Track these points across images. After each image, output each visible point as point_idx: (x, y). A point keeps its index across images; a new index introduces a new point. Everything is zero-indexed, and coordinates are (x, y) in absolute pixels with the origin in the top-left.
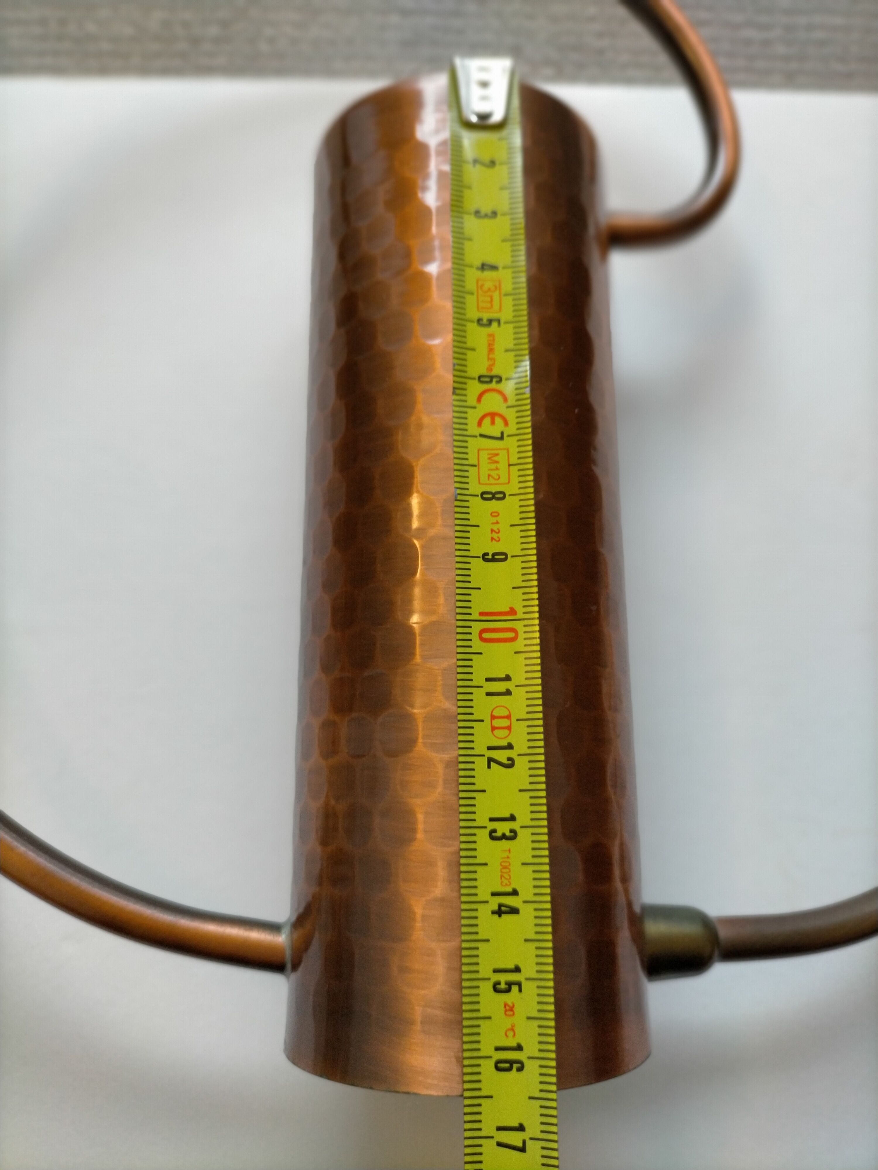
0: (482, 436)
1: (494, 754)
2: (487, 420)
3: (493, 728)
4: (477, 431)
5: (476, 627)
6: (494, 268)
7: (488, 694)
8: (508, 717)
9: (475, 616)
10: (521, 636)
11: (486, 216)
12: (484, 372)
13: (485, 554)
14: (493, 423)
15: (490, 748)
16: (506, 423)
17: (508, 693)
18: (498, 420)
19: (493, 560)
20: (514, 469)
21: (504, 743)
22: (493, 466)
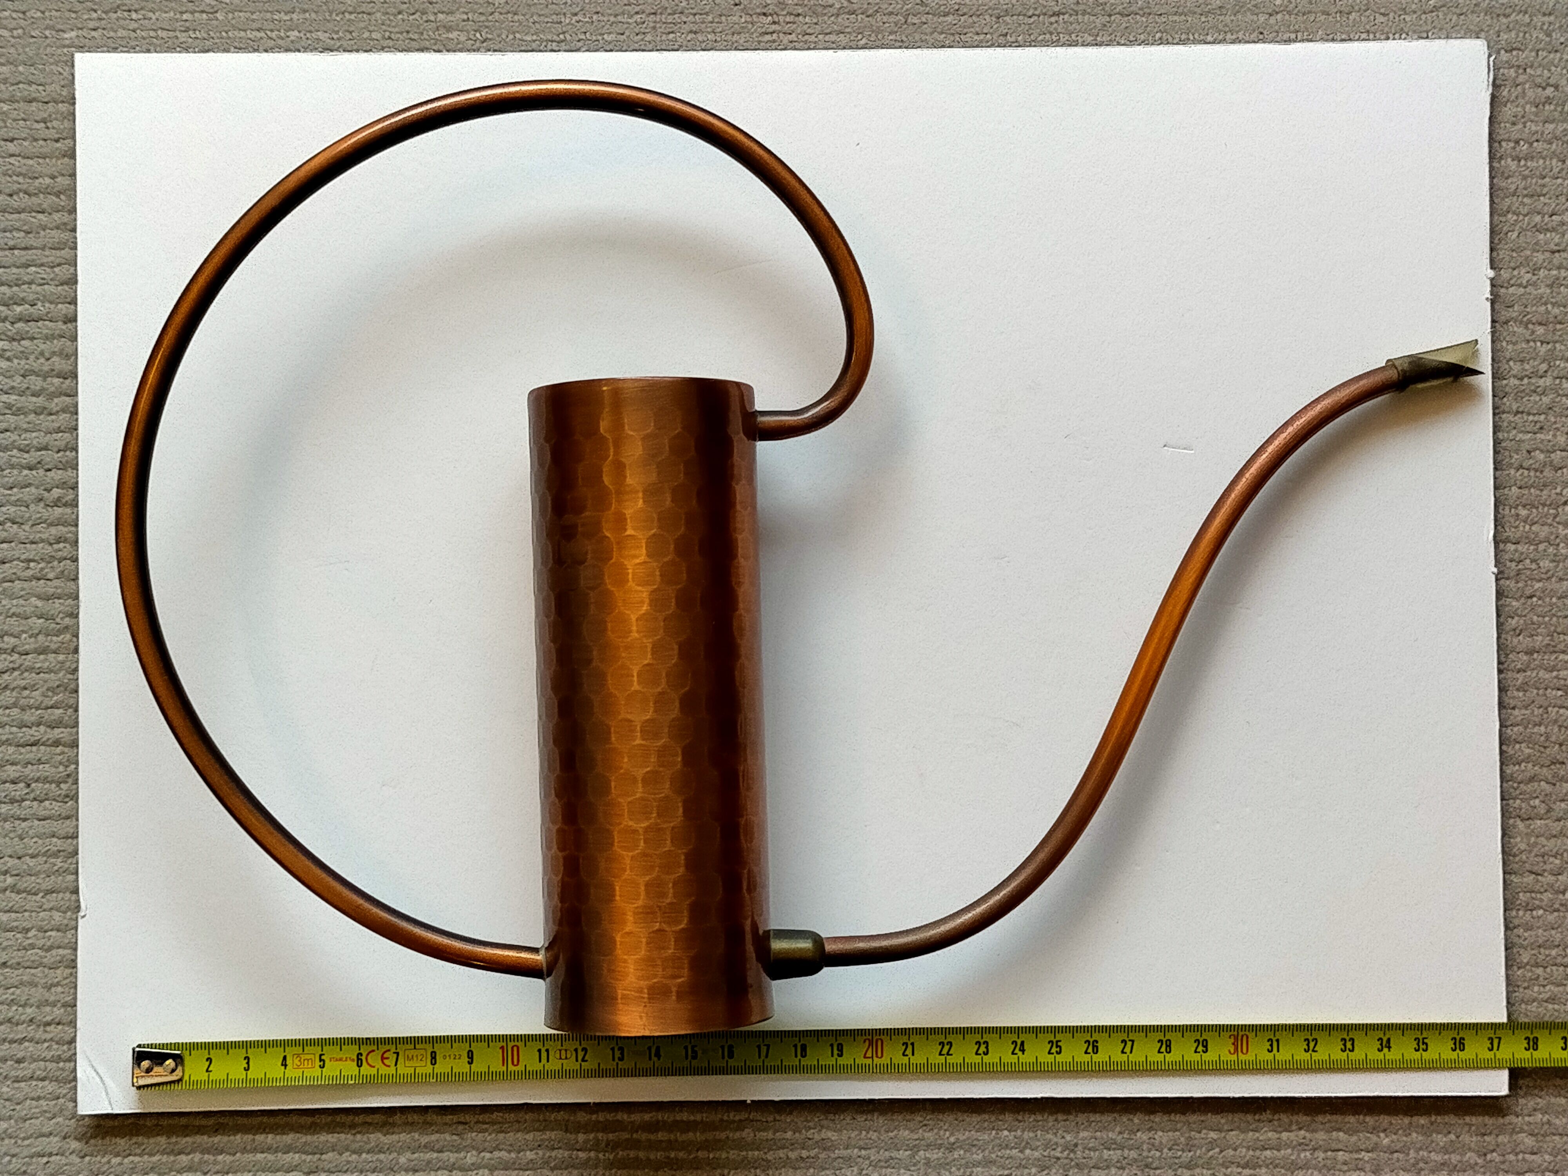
0: (396, 1065)
1: (580, 1058)
2: (386, 1061)
3: (566, 1058)
4: (393, 1068)
5: (511, 1068)
6: (285, 1058)
7: (548, 1061)
8: (560, 1050)
9: (505, 1068)
10: (516, 1043)
11: (248, 1063)
12: (355, 1063)
13: (469, 1063)
14: (387, 1058)
15: (577, 1061)
16: (389, 1050)
17: (547, 1051)
18: (385, 1056)
19: (472, 1058)
20: (417, 1046)
21: (574, 1053)
22: (415, 1058)
